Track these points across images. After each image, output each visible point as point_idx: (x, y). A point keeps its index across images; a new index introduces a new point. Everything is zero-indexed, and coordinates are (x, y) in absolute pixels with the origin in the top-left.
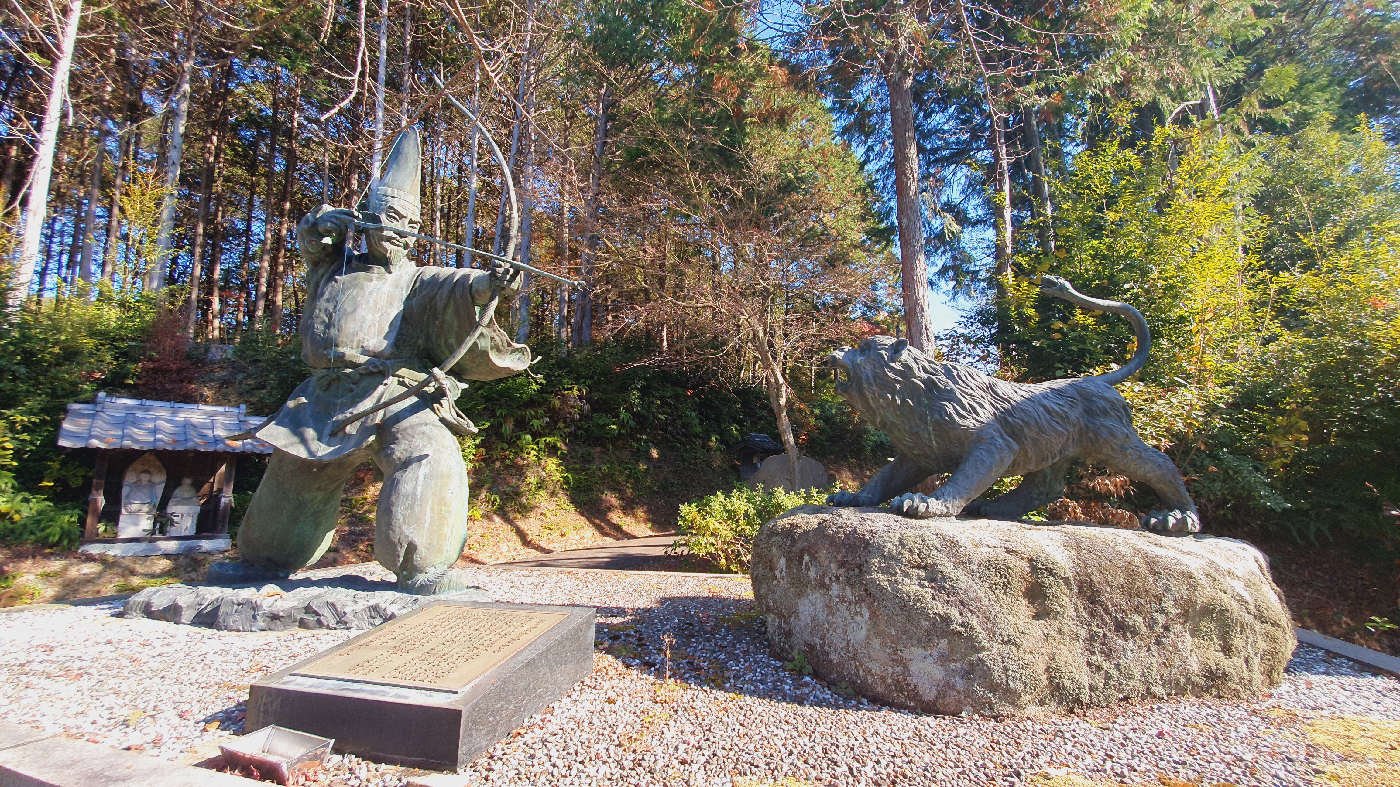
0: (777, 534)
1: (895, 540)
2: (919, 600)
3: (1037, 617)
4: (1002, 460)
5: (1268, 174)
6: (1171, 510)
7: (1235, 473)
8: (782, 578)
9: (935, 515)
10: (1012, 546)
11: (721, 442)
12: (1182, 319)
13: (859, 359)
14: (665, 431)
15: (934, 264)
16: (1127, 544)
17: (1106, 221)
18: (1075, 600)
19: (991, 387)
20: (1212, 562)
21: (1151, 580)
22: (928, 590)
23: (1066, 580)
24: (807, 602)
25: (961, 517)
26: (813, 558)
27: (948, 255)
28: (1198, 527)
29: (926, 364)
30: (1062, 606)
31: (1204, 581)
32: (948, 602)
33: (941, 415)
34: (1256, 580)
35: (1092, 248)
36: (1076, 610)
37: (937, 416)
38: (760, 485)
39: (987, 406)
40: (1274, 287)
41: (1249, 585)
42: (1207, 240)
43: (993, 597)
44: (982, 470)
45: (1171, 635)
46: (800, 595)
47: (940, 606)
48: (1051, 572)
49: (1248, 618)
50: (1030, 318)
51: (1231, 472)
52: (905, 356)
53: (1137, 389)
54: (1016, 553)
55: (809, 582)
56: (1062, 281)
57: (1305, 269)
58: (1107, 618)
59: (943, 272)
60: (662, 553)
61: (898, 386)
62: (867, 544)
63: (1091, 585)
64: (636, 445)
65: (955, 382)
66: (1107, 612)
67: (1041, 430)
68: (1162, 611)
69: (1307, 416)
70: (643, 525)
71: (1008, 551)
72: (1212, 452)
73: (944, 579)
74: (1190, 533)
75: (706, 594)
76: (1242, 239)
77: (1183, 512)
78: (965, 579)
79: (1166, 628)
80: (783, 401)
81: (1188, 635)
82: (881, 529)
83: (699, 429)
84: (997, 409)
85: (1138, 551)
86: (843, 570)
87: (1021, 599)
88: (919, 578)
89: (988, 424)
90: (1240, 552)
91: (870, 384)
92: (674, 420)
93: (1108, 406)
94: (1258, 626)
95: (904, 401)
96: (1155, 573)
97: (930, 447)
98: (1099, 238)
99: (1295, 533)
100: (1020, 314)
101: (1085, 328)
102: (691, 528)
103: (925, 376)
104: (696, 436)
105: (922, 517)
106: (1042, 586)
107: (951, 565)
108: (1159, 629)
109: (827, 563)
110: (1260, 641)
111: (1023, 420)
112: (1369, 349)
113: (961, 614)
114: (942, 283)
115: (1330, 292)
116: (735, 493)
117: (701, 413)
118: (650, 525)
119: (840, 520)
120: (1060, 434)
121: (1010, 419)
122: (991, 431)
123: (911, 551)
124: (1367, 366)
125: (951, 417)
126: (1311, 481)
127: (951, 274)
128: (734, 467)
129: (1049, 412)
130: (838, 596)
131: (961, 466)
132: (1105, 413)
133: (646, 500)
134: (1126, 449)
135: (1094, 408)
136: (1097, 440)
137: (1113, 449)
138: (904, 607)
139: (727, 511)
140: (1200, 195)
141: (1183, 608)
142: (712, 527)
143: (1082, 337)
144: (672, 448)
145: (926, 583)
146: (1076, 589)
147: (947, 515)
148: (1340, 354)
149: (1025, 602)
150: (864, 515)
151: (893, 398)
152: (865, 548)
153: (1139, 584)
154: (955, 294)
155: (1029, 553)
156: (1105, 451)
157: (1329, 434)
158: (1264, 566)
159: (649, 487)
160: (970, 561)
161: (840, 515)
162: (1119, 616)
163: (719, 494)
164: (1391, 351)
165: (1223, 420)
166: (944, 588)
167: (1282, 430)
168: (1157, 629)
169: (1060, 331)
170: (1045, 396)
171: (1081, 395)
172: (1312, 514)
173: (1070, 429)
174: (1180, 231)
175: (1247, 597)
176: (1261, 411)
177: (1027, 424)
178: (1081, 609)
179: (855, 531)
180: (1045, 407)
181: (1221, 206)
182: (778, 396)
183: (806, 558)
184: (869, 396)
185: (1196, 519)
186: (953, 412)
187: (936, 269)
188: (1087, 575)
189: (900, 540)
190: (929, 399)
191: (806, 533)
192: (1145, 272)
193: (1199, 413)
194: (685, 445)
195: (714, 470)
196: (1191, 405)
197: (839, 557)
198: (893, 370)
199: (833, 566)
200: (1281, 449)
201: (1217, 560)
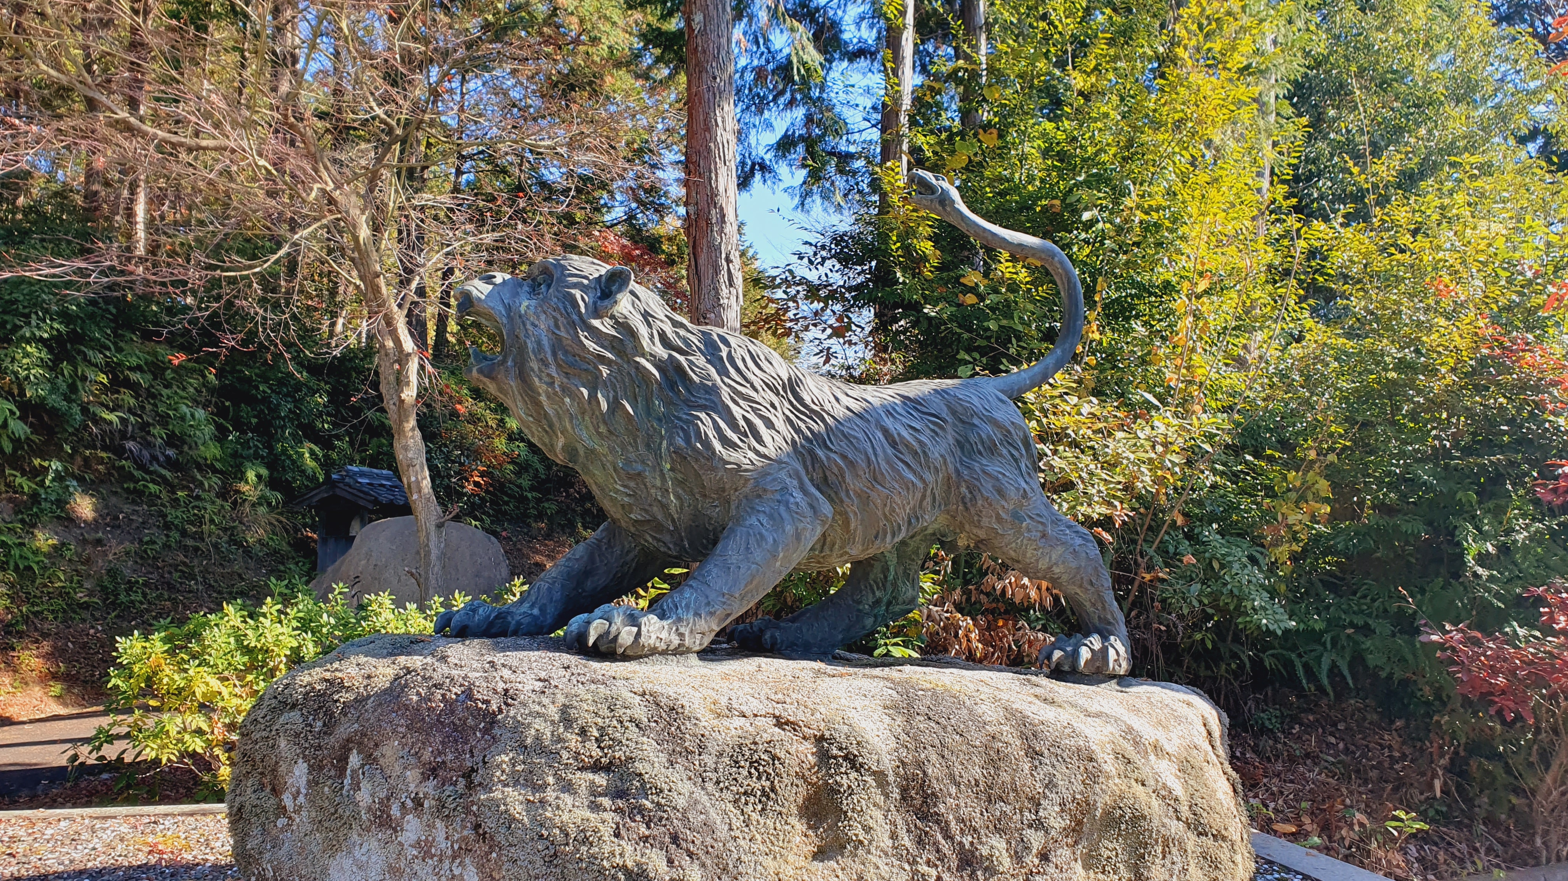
0: (294, 706)
1: (553, 712)
2: (585, 841)
3: (820, 855)
4: (798, 536)
5: (1321, 49)
6: (1087, 635)
7: (1222, 566)
8: (298, 810)
9: (654, 651)
10: (790, 712)
11: (273, 483)
12: (1167, 287)
13: (525, 304)
14: (119, 452)
15: (769, 125)
16: (995, 700)
17: (1068, 87)
18: (894, 815)
19: (792, 387)
20: (1130, 730)
21: (1027, 767)
22: (608, 816)
23: (880, 777)
24: (347, 863)
25: (708, 654)
26: (370, 759)
27: (800, 113)
28: (1124, 664)
29: (668, 329)
30: (867, 829)
31: (1110, 766)
32: (645, 839)
33: (688, 440)
34: (1198, 759)
35: (1044, 135)
36: (894, 836)
37: (680, 442)
38: (339, 587)
39: (780, 424)
40: (1302, 244)
41: (1186, 767)
42: (1217, 150)
43: (737, 823)
44: (758, 555)
45: (1051, 869)
46: (333, 847)
47: (629, 849)
48: (852, 760)
49: (1176, 828)
50: (924, 258)
51: (1216, 565)
52: (624, 305)
53: (1086, 409)
54: (793, 726)
55: (356, 816)
56: (945, 185)
57: (1349, 219)
58: (945, 847)
59: (785, 145)
60: (63, 761)
61: (605, 371)
62: (490, 720)
63: (923, 784)
64: (27, 485)
65: (723, 372)
66: (948, 836)
67: (876, 478)
68: (1039, 825)
69: (1330, 473)
70: (37, 691)
71: (780, 723)
72: (1191, 530)
73: (644, 791)
74: (1112, 677)
75: (142, 859)
76: (1269, 155)
77: (1105, 638)
78: (686, 787)
79: (1044, 857)
80: (410, 394)
81: (1078, 867)
82: (527, 684)
83: (212, 451)
84: (798, 431)
85: (1011, 713)
86: (432, 783)
87: (793, 820)
88: (594, 792)
89: (779, 462)
90: (1183, 710)
91: (544, 362)
92: (144, 427)
93: (997, 436)
94: (1191, 841)
95: (615, 405)
96: (1034, 754)
97: (664, 507)
98: (1055, 119)
99: (1300, 672)
100: (907, 249)
101: (1013, 287)
102: (144, 693)
103: (662, 353)
104: (205, 467)
105: (625, 658)
106: (834, 791)
107: (663, 757)
108: (1032, 860)
109: (398, 769)
110: (1192, 869)
111: (844, 457)
112: (1426, 367)
113: (670, 862)
114: (782, 169)
115: (1381, 263)
116: (270, 606)
117: (222, 412)
118: (57, 688)
119: (443, 669)
120: (908, 486)
121: (820, 453)
122: (783, 475)
123: (583, 732)
124: (1419, 392)
125: (707, 444)
126: (1332, 583)
127: (801, 149)
128: (303, 547)
129: (893, 444)
130: (418, 844)
131: (719, 546)
132: (992, 449)
133: (51, 626)
134: (1021, 520)
135: (973, 438)
136: (974, 498)
137: (999, 519)
138: (553, 858)
139: (248, 651)
140: (1213, 64)
141: (1073, 817)
142: (199, 691)
143: (1007, 303)
144: (137, 495)
145: (606, 802)
146: (896, 794)
147: (680, 651)
148: (1386, 370)
149: (800, 826)
150: (499, 658)
151: (593, 396)
152: (486, 731)
153: (1005, 777)
154: (806, 195)
155: (816, 724)
156: (985, 522)
157: (1361, 503)
158: (1217, 732)
159: (62, 593)
160: (702, 747)
161: (444, 659)
162: (967, 840)
163: (229, 609)
164: (1453, 370)
165: (1214, 472)
166: (641, 810)
167: (1293, 495)
168: (1028, 860)
169: (974, 290)
170: (890, 411)
171: (954, 413)
172: (1327, 638)
173: (929, 477)
174: (1178, 125)
175: (1179, 791)
176: (1271, 459)
177: (851, 464)
178: (902, 833)
179: (468, 694)
180: (886, 432)
181: (1242, 92)
182: (400, 381)
183: (354, 760)
184: (541, 387)
185: (1122, 650)
186: (711, 433)
187: (772, 138)
188: (920, 765)
189: (564, 710)
190: (668, 403)
191: (360, 701)
192: (1119, 193)
193: (1176, 459)
194: (172, 489)
195: (247, 552)
196: (1166, 445)
197: (427, 755)
198: (595, 334)
199: (413, 775)
200: (1289, 527)
201: (1138, 724)
